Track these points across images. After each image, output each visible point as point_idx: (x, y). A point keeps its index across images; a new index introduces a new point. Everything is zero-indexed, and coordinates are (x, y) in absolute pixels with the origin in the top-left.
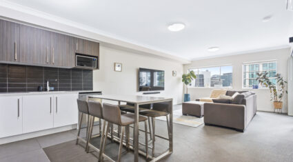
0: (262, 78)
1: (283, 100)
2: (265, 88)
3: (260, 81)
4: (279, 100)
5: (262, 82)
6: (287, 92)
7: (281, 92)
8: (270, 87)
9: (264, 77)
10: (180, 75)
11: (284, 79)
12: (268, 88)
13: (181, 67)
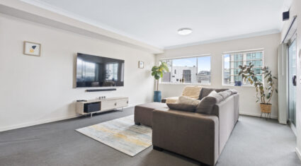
0: (246, 72)
1: (271, 101)
2: (251, 85)
3: (243, 76)
4: (266, 101)
5: (246, 77)
6: (277, 91)
7: (270, 91)
8: (256, 85)
9: (249, 70)
10: (150, 68)
11: (273, 74)
12: (253, 85)
13: (152, 58)
